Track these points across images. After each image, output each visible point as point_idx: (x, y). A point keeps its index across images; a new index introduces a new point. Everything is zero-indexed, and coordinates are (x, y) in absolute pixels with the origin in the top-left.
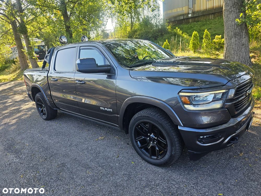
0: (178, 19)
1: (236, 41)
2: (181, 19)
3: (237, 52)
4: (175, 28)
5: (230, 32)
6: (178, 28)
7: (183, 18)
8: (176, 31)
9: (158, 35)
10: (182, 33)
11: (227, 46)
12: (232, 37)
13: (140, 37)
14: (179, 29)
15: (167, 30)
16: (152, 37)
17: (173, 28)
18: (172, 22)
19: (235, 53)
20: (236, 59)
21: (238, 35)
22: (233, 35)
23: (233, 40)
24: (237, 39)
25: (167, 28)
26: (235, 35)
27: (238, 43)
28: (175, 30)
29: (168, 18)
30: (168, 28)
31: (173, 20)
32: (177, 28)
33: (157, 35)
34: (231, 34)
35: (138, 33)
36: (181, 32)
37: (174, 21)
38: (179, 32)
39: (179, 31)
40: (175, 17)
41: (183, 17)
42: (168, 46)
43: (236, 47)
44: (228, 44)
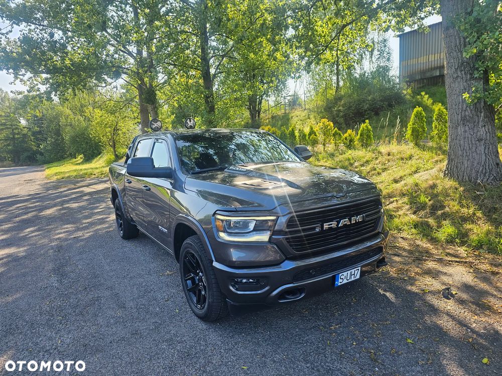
0: (428, 75)
1: (465, 131)
2: (435, 75)
3: (468, 153)
4: (419, 94)
5: (456, 114)
6: (426, 94)
7: (440, 74)
8: (420, 100)
9: (383, 107)
10: (433, 104)
11: (451, 140)
12: (458, 124)
13: (346, 109)
14: (427, 96)
15: (405, 96)
16: (369, 110)
17: (416, 93)
18: (417, 81)
19: (465, 153)
20: (466, 166)
21: (468, 121)
22: (460, 121)
23: (461, 130)
24: (467, 128)
25: (403, 93)
26: (464, 120)
27: (470, 136)
28: (418, 97)
29: (409, 73)
30: (405, 92)
31: (418, 77)
32: (423, 93)
33: (380, 106)
34: (456, 118)
35: (343, 102)
36: (430, 101)
37: (421, 79)
38: (426, 101)
39: (427, 99)
40: (423, 72)
41: (440, 71)
42: (369, 131)
43: (466, 143)
44: (453, 138)
